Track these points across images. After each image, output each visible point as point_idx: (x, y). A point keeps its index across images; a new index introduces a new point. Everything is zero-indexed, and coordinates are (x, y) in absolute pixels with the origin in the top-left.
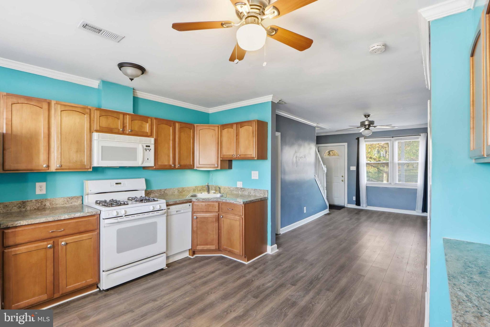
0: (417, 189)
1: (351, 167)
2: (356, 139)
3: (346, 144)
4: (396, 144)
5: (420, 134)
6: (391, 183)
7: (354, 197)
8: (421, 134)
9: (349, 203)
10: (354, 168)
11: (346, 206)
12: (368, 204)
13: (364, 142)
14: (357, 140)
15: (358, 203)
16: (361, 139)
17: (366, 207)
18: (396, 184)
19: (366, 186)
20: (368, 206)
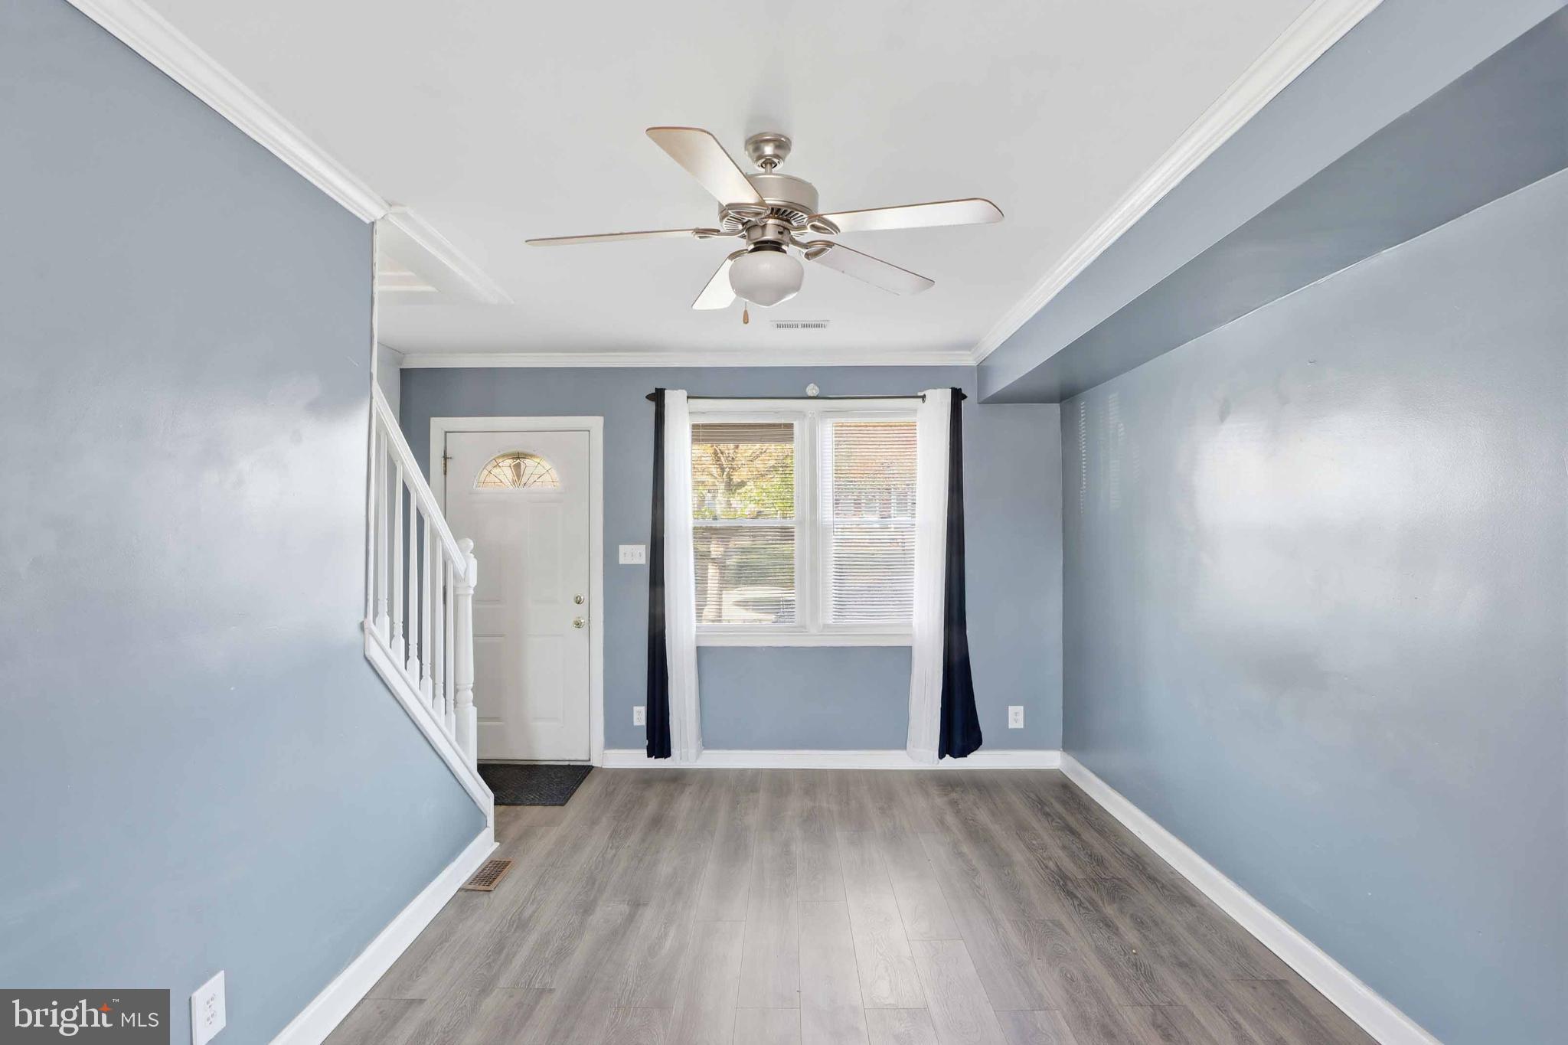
0: (910, 648)
1: (622, 549)
2: (650, 397)
3: (596, 423)
4: (827, 432)
5: (922, 394)
6: (804, 627)
7: (636, 709)
8: (928, 393)
9: (611, 743)
10: (636, 555)
11: (595, 763)
12: (708, 742)
13: (687, 414)
14: (651, 407)
15: (659, 742)
16: (675, 400)
17: (698, 757)
18: (826, 626)
19: (698, 648)
20: (704, 751)
